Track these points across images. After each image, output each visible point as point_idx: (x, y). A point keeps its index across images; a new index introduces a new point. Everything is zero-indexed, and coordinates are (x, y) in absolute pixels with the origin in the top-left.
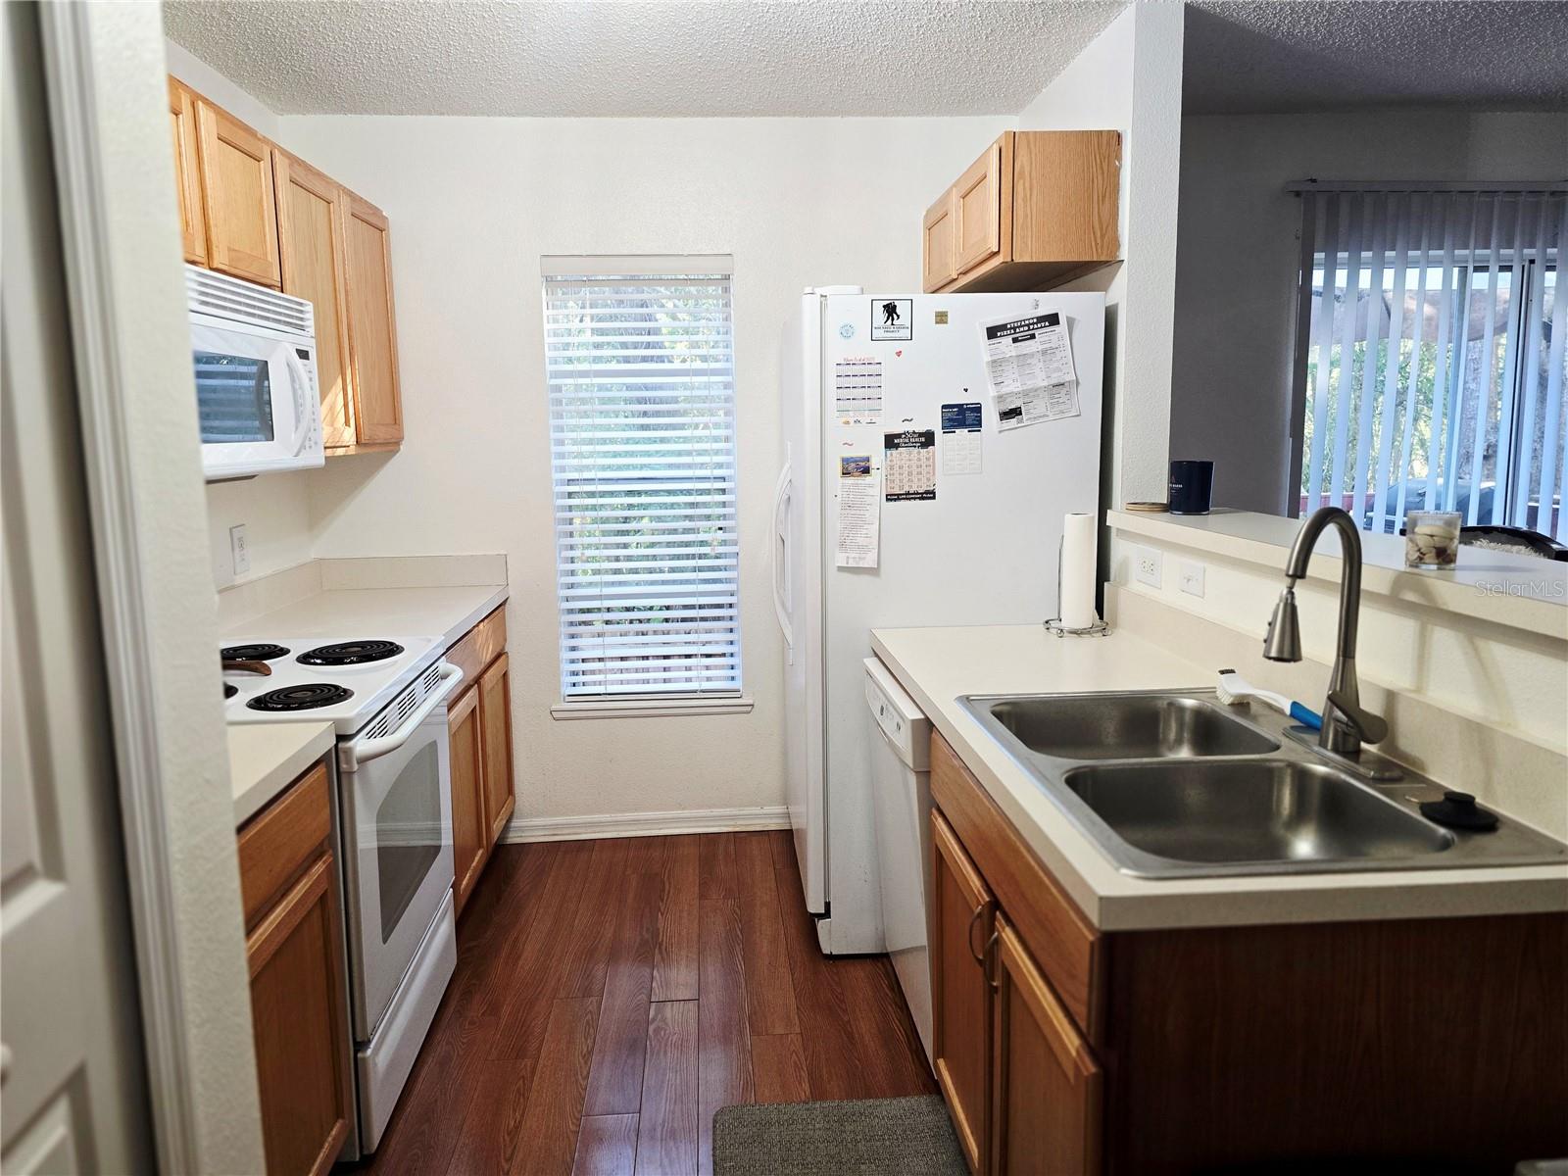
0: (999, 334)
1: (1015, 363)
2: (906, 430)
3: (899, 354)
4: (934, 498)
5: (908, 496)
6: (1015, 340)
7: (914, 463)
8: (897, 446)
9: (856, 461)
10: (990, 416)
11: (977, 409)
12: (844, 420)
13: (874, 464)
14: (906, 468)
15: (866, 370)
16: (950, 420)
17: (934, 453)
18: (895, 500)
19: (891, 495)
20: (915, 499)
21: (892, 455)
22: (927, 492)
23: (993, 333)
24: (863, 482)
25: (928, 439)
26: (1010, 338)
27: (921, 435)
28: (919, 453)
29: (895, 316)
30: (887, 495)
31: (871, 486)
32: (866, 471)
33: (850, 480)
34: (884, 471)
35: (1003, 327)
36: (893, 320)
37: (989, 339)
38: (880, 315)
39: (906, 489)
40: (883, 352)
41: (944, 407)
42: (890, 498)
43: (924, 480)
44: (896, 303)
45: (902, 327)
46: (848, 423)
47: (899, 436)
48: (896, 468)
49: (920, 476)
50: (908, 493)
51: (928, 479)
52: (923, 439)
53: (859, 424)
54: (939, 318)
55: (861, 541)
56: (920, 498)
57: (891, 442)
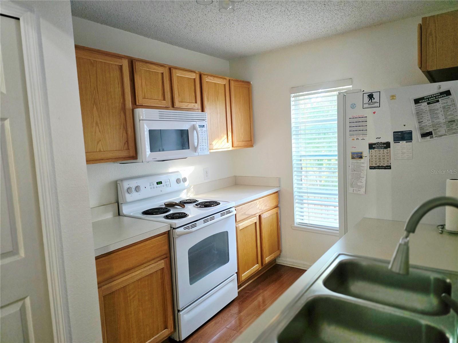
0: (420, 102)
1: (429, 114)
2: (378, 142)
3: (374, 113)
4: (390, 168)
5: (379, 167)
6: (428, 104)
7: (381, 155)
8: (374, 148)
9: (357, 153)
10: (416, 135)
11: (410, 133)
12: (352, 138)
13: (364, 155)
14: (378, 156)
15: (361, 120)
16: (397, 138)
17: (390, 151)
18: (373, 169)
19: (371, 167)
20: (382, 169)
21: (372, 151)
22: (387, 166)
23: (417, 101)
24: (359, 161)
25: (387, 145)
26: (426, 104)
27: (384, 144)
28: (383, 151)
29: (373, 99)
30: (370, 167)
31: (363, 163)
32: (361, 157)
33: (354, 161)
34: (368, 158)
35: (423, 98)
36: (372, 100)
37: (415, 104)
38: (366, 99)
39: (378, 165)
40: (368, 112)
41: (394, 132)
42: (371, 168)
43: (386, 161)
44: (373, 93)
45: (375, 102)
46: (354, 139)
47: (375, 144)
48: (374, 156)
49: (384, 160)
50: (379, 166)
51: (388, 161)
52: (385, 145)
53: (358, 140)
54: (392, 98)
55: (359, 184)
56: (384, 169)
57: (371, 146)
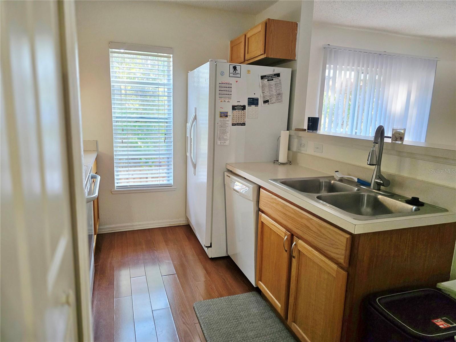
0: (264, 78)
1: (268, 88)
2: (238, 105)
3: (237, 82)
4: (245, 125)
5: (238, 124)
6: (268, 80)
7: (240, 115)
8: (235, 109)
9: (224, 113)
10: (261, 102)
11: (257, 100)
12: (221, 100)
13: (229, 114)
14: (238, 116)
15: (227, 85)
16: (250, 102)
17: (245, 112)
18: (234, 125)
19: (233, 124)
20: (240, 125)
21: (234, 112)
22: (243, 123)
23: (262, 77)
24: (226, 120)
25: (244, 108)
26: (266, 80)
27: (242, 106)
28: (241, 112)
29: (236, 71)
30: (232, 124)
31: (228, 121)
32: (227, 116)
33: (222, 119)
34: (231, 117)
35: (265, 76)
36: (235, 71)
37: (261, 79)
38: (232, 70)
39: (238, 122)
40: (232, 80)
41: (249, 98)
42: (233, 125)
43: (242, 120)
44: (236, 66)
45: (238, 74)
46: (222, 101)
47: (236, 106)
48: (235, 116)
49: (241, 119)
50: (238, 123)
51: (244, 120)
52: (243, 108)
53: (225, 102)
54: (248, 72)
55: (225, 137)
56: (241, 125)
57: (234, 108)
